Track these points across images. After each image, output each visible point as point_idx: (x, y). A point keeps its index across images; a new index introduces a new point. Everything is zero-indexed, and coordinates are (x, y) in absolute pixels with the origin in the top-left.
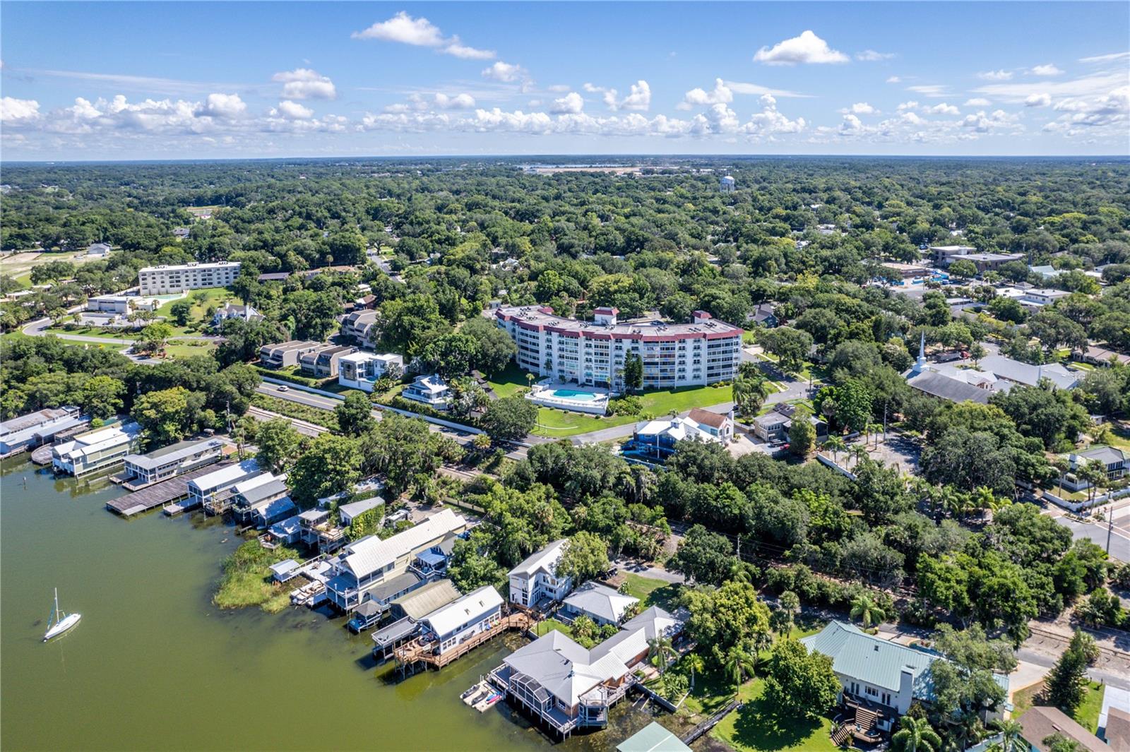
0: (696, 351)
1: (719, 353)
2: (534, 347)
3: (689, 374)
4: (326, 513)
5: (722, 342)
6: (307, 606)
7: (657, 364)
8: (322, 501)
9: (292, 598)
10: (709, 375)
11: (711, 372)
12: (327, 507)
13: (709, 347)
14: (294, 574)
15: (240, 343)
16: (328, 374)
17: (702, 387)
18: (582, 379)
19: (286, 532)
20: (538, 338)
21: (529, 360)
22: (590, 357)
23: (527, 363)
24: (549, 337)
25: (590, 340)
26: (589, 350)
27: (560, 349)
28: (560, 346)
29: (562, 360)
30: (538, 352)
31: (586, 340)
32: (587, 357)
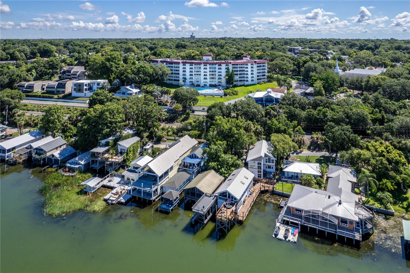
0: (252, 69)
1: (261, 69)
2: (176, 72)
3: (250, 79)
4: (107, 148)
5: (262, 65)
6: (120, 203)
7: (237, 74)
8: (103, 142)
9: (105, 200)
10: (258, 79)
11: (259, 78)
12: (107, 144)
13: (257, 67)
14: (98, 186)
15: (7, 81)
16: (64, 92)
17: (255, 84)
18: (202, 84)
19: (79, 164)
20: (179, 67)
21: (173, 78)
22: (206, 74)
23: (172, 80)
24: (184, 67)
25: (206, 66)
26: (206, 70)
27: (190, 72)
28: (191, 70)
29: (191, 77)
30: (179, 74)
31: (204, 66)
32: (205, 73)
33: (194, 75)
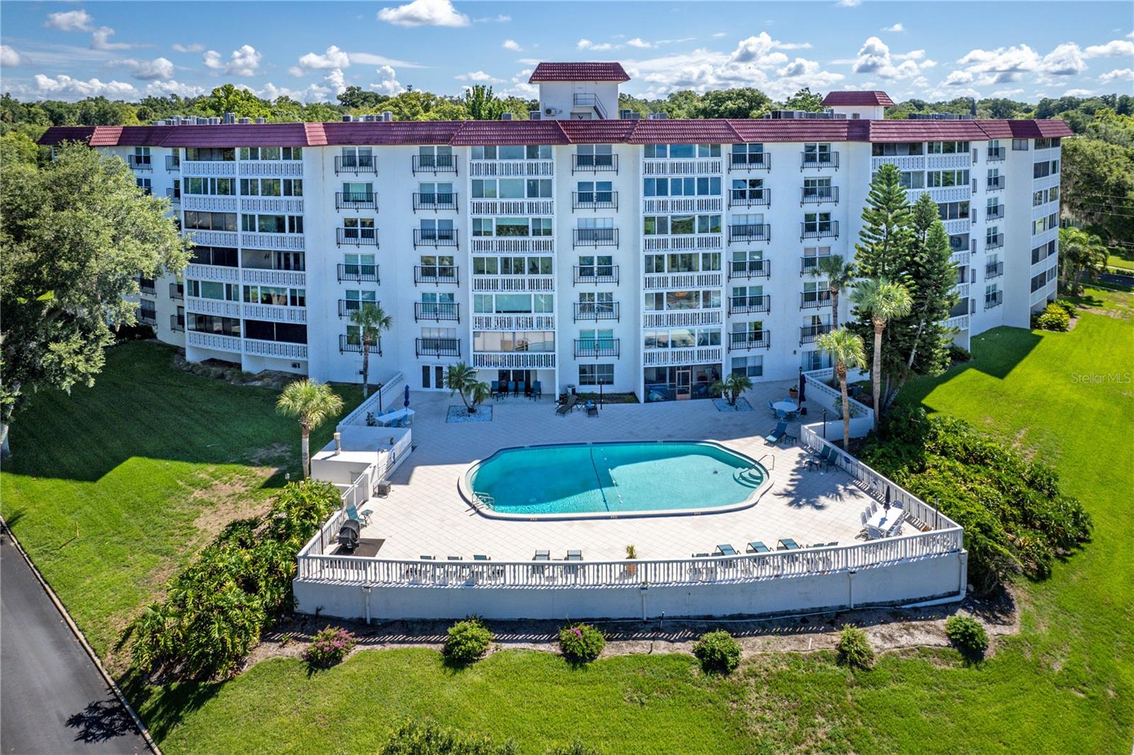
2: (273, 242)
20: (293, 188)
21: (243, 311)
22: (604, 250)
23: (228, 327)
24: (359, 178)
25: (605, 160)
26: (600, 216)
27: (427, 233)
28: (438, 215)
29: (441, 288)
30: (294, 261)
31: (583, 160)
32: (589, 250)
33: (469, 276)
